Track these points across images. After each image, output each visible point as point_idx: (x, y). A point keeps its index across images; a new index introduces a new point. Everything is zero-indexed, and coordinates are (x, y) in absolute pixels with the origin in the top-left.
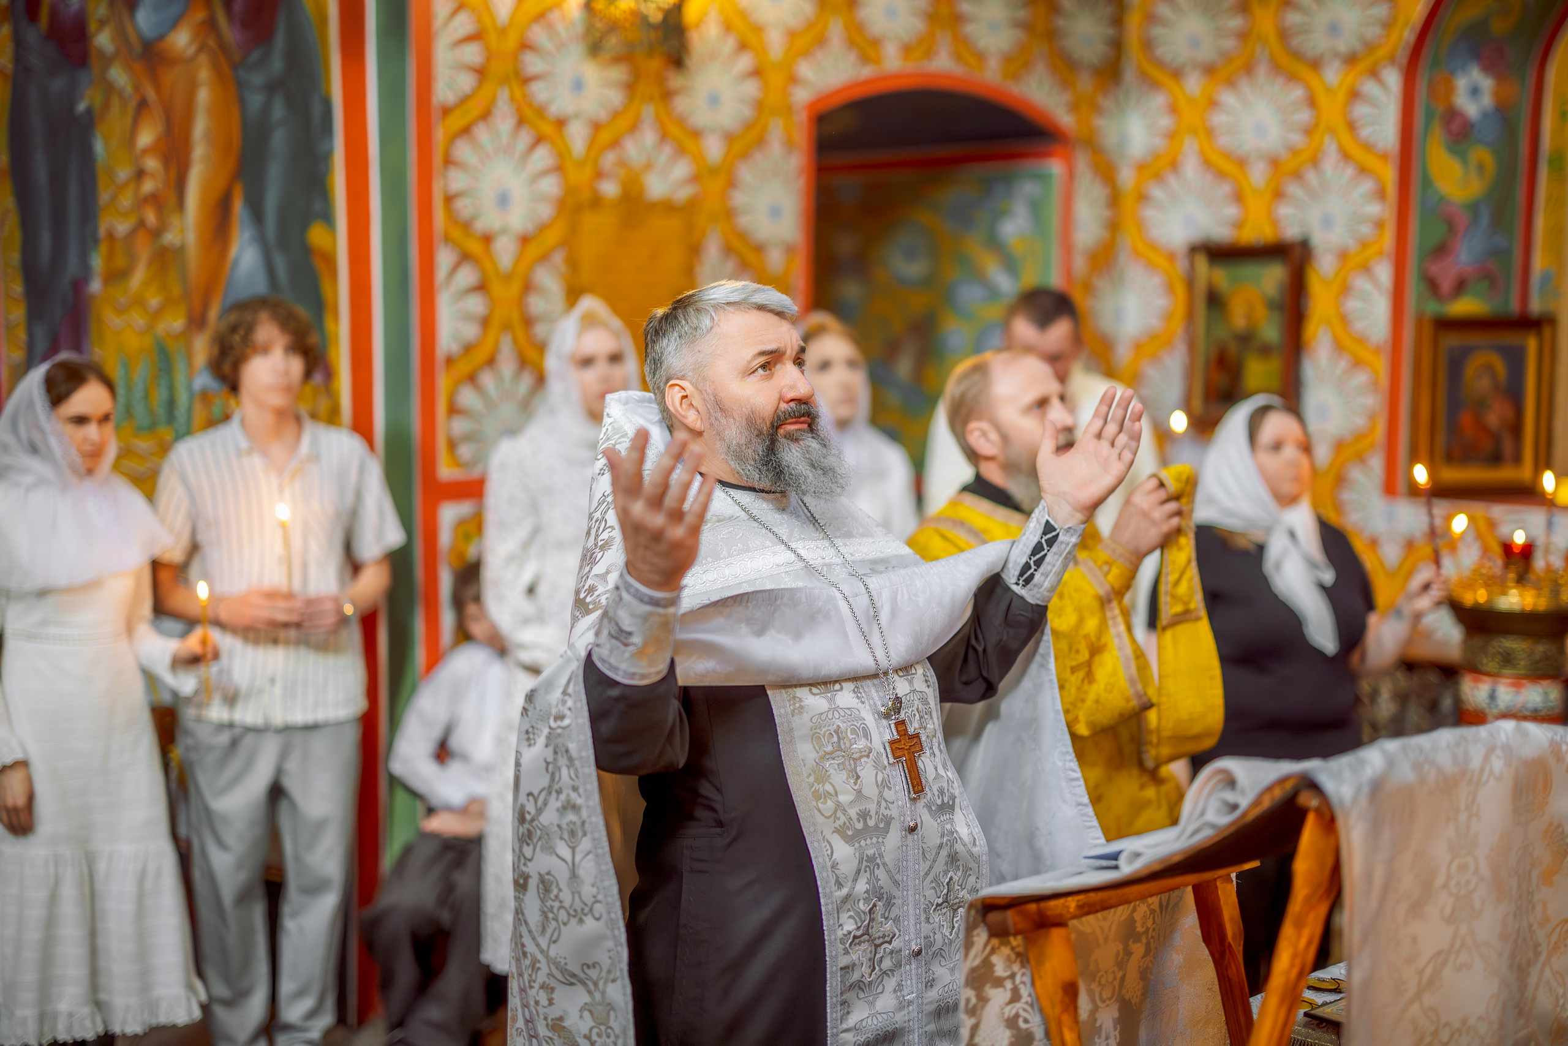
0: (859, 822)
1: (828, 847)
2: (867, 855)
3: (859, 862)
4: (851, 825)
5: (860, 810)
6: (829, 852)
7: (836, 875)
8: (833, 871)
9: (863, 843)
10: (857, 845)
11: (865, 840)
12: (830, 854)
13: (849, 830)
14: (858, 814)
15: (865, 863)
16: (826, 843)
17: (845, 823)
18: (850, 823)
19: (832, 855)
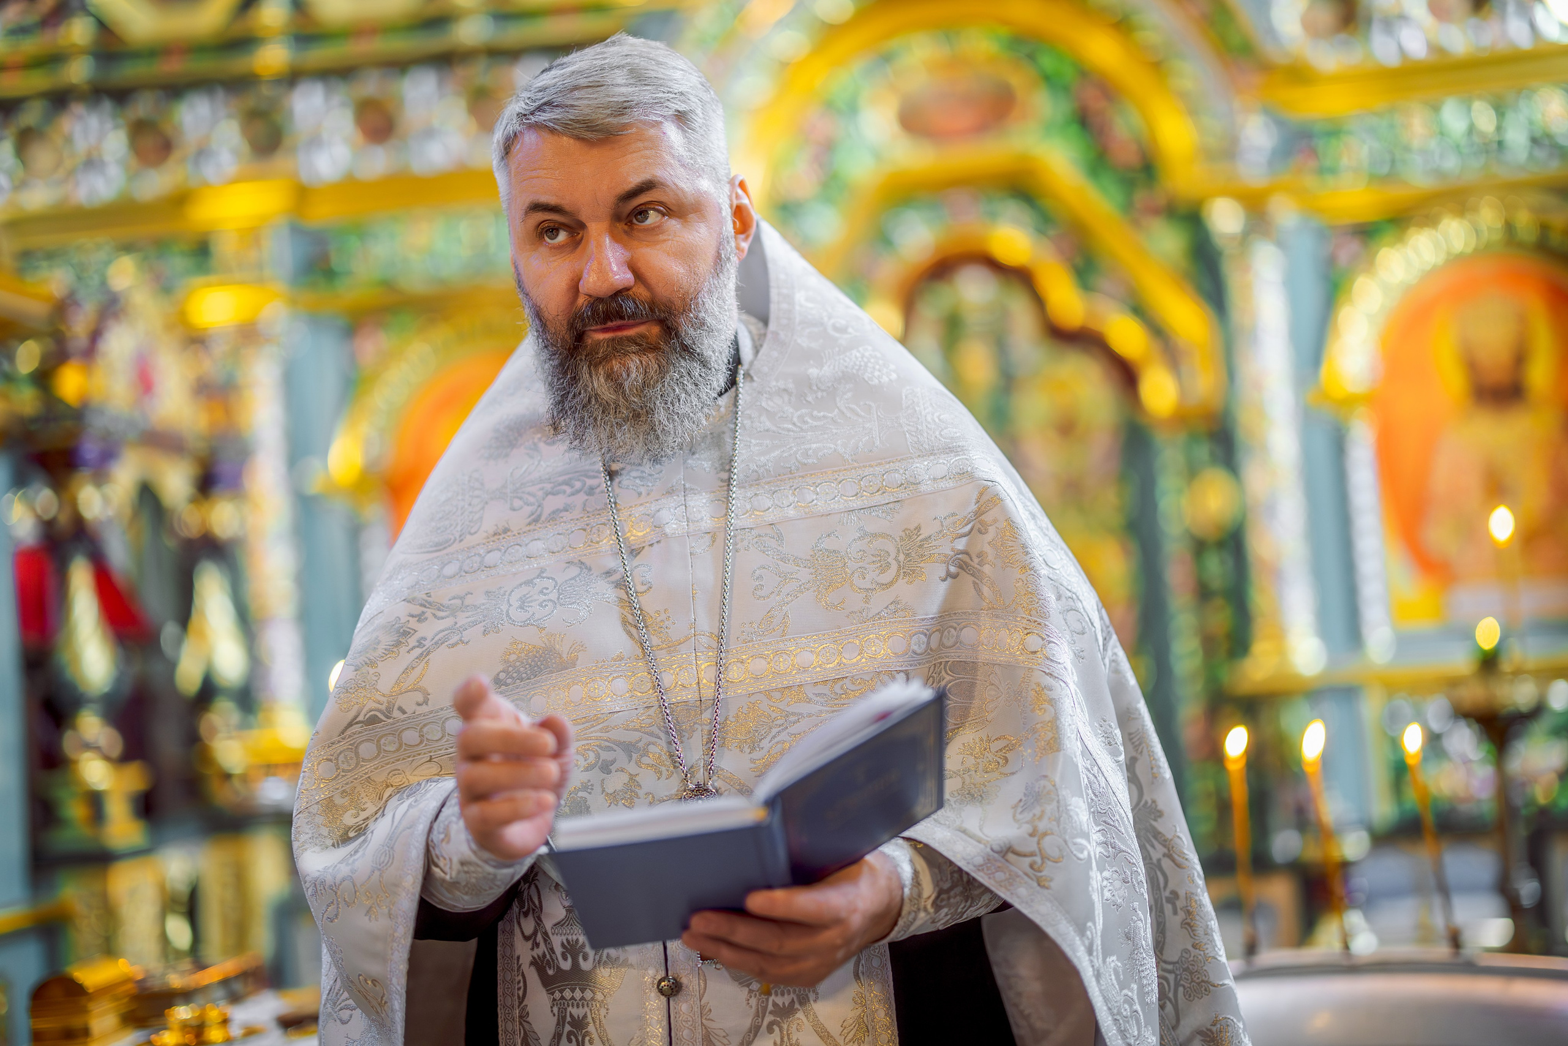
0: (565, 959)
1: (521, 984)
2: (571, 1015)
3: (558, 1024)
4: (553, 960)
5: (568, 940)
6: (521, 993)
7: (525, 1033)
8: (521, 1024)
9: (567, 994)
10: (557, 995)
11: (573, 991)
12: (521, 995)
13: (550, 968)
14: (563, 945)
15: (568, 1028)
16: (520, 978)
17: (544, 955)
18: (551, 956)
19: (523, 1001)
